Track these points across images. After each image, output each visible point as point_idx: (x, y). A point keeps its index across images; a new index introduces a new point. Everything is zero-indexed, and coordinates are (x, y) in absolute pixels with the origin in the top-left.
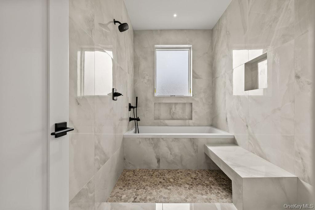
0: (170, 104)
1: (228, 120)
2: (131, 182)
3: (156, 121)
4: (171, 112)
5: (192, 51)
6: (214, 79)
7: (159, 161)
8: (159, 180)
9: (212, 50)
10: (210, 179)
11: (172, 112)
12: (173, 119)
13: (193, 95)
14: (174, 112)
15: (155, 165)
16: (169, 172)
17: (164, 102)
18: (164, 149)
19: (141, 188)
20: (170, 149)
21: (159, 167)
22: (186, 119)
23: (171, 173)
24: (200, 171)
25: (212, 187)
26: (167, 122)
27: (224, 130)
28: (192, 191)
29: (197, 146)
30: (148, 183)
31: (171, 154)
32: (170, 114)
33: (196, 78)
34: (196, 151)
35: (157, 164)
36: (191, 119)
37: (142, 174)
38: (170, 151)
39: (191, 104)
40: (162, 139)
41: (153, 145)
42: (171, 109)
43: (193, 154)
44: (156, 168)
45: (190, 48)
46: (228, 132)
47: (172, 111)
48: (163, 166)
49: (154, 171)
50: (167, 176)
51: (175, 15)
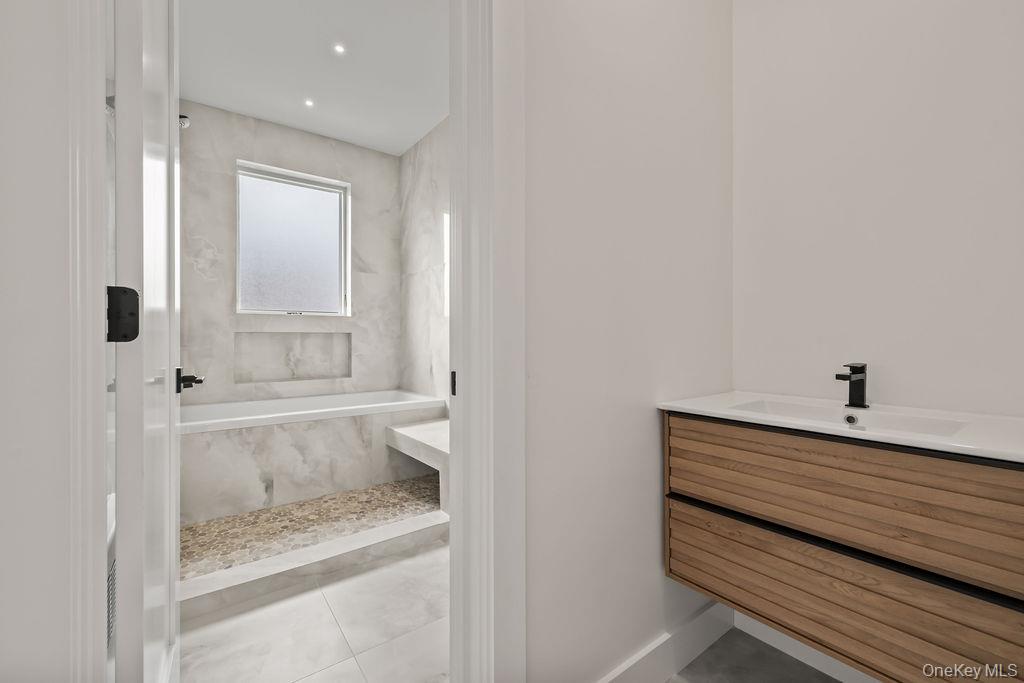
0: (286, 336)
1: (434, 370)
2: (197, 549)
3: (241, 387)
4: (290, 360)
5: (349, 198)
6: (404, 276)
7: (269, 487)
8: (277, 525)
9: (400, 205)
10: (400, 495)
11: (292, 359)
12: (295, 377)
13: (353, 314)
14: (298, 360)
15: (257, 497)
16: (301, 506)
17: (267, 329)
18: (284, 455)
19: (233, 550)
20: (302, 449)
21: (270, 500)
22: (334, 377)
23: (307, 506)
24: (377, 487)
25: (405, 504)
26: (279, 387)
27: (426, 394)
28: (364, 520)
29: (370, 434)
30: (249, 537)
31: (304, 462)
32: (288, 365)
33: (363, 270)
34: (367, 444)
35: (264, 496)
36: (349, 375)
37: (222, 528)
38: (303, 454)
39: (349, 335)
40: (281, 426)
41: (253, 446)
42: (289, 349)
43: (362, 452)
44: (261, 507)
45: (345, 189)
46: (435, 396)
47: (294, 356)
48: (280, 498)
49: (257, 515)
50: (299, 514)
51: (309, 103)
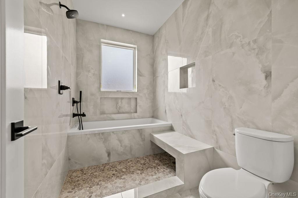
0: (116, 99)
1: (167, 111)
2: (81, 182)
3: (102, 116)
4: (117, 107)
5: (136, 51)
6: (155, 77)
7: (109, 155)
8: (111, 173)
9: (153, 53)
10: (156, 162)
11: (118, 107)
12: (119, 113)
13: (138, 91)
14: (120, 107)
15: (105, 159)
16: (120, 163)
17: (110, 96)
18: (114, 142)
19: (94, 185)
20: (120, 141)
21: (109, 160)
22: (132, 113)
23: (122, 164)
24: (147, 157)
25: (159, 167)
26: (114, 116)
27: (164, 120)
28: (143, 175)
29: (144, 136)
30: (101, 178)
31: (121, 146)
32: (117, 108)
33: (141, 76)
34: (143, 140)
35: (107, 158)
36: (136, 112)
37: (92, 171)
38: (121, 143)
39: (136, 98)
40: (113, 132)
41: (103, 140)
42: (117, 103)
43: (141, 143)
44: (106, 162)
45: (135, 48)
46: (167, 121)
47: (119, 105)
48: (113, 159)
49: (105, 165)
50: (119, 167)
51: (123, 15)
